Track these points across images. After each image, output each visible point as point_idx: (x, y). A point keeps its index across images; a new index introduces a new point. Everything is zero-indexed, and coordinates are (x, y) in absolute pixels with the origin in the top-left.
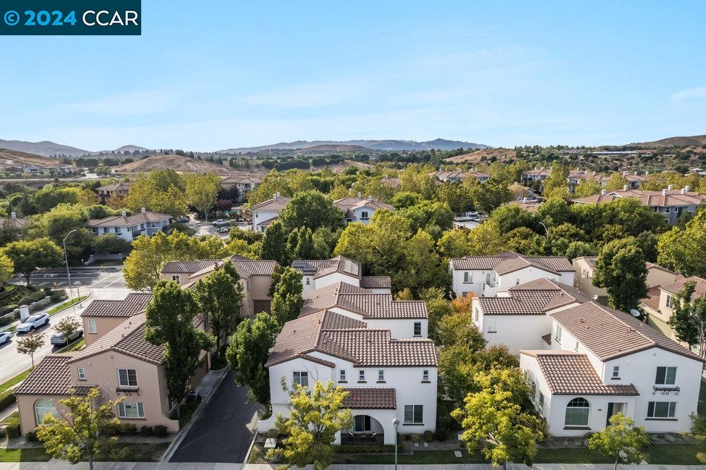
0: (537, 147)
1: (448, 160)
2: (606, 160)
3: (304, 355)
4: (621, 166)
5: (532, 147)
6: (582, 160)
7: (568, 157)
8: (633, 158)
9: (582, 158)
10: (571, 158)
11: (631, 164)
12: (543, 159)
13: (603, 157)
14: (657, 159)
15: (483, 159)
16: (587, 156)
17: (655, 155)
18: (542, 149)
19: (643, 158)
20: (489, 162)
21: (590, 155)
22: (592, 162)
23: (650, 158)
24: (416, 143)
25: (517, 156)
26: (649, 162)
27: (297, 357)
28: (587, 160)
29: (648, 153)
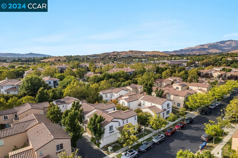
0: (71, 56)
1: (42, 61)
2: (92, 59)
3: (112, 121)
4: (97, 61)
5: (69, 56)
6: (86, 60)
7: (82, 59)
8: (99, 59)
9: (85, 59)
10: (83, 59)
11: (99, 61)
12: (75, 60)
13: (91, 59)
14: (104, 59)
15: (55, 60)
16: (87, 58)
17: (104, 58)
18: (73, 56)
19: (101, 59)
20: (58, 61)
21: (88, 58)
22: (89, 60)
23: (103, 59)
24: (21, 54)
25: (67, 59)
26: (103, 60)
27: (110, 122)
28: (87, 59)
29: (102, 57)
